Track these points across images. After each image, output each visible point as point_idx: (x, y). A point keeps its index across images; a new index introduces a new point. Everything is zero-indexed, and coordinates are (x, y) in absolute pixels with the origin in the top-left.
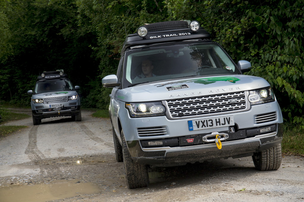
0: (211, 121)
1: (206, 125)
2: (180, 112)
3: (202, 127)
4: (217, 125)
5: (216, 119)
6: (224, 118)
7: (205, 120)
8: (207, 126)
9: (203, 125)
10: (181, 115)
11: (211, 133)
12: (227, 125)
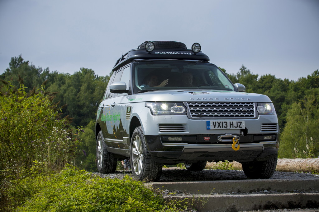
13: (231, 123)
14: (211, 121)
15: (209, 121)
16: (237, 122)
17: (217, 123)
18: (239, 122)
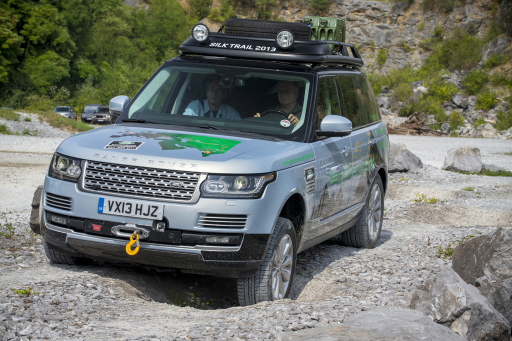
13: (139, 207)
14: (107, 199)
15: (103, 199)
16: (149, 206)
17: (115, 203)
18: (153, 207)
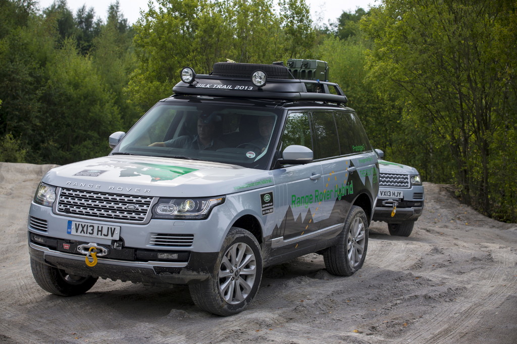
0: (92, 228)
1: (85, 232)
2: (68, 207)
3: (81, 233)
4: (98, 234)
5: (98, 227)
6: (108, 228)
7: (86, 224)
8: (87, 233)
9: (83, 230)
10: (67, 211)
11: (88, 243)
12: (109, 237)
